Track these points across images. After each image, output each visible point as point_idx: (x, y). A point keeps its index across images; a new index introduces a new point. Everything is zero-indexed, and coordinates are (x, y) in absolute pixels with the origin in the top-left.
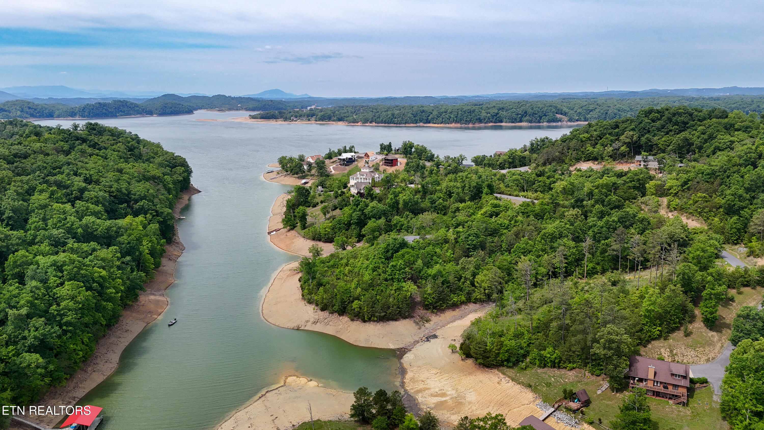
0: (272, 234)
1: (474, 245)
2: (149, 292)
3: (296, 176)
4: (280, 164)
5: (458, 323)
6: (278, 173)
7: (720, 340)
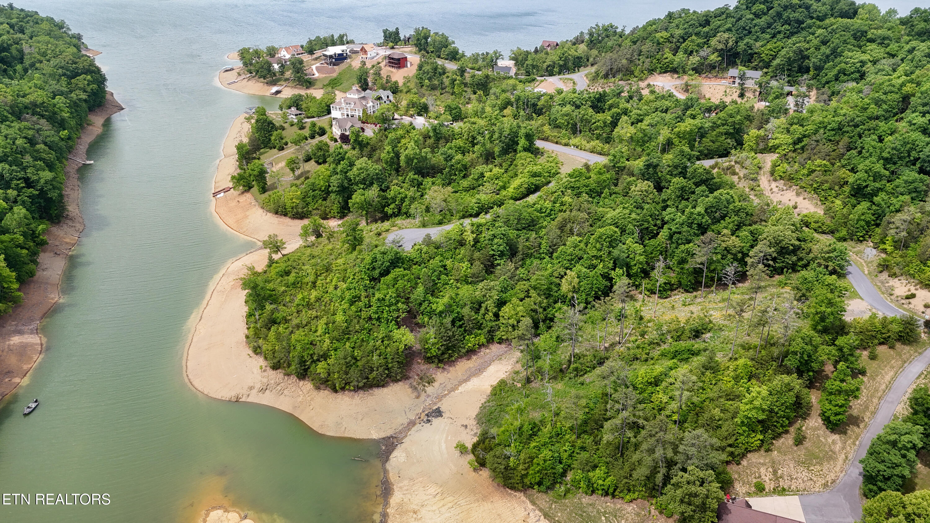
0: (218, 196)
1: (501, 251)
2: (13, 328)
3: (262, 79)
4: (241, 59)
5: (475, 383)
6: (239, 74)
7: (843, 448)
